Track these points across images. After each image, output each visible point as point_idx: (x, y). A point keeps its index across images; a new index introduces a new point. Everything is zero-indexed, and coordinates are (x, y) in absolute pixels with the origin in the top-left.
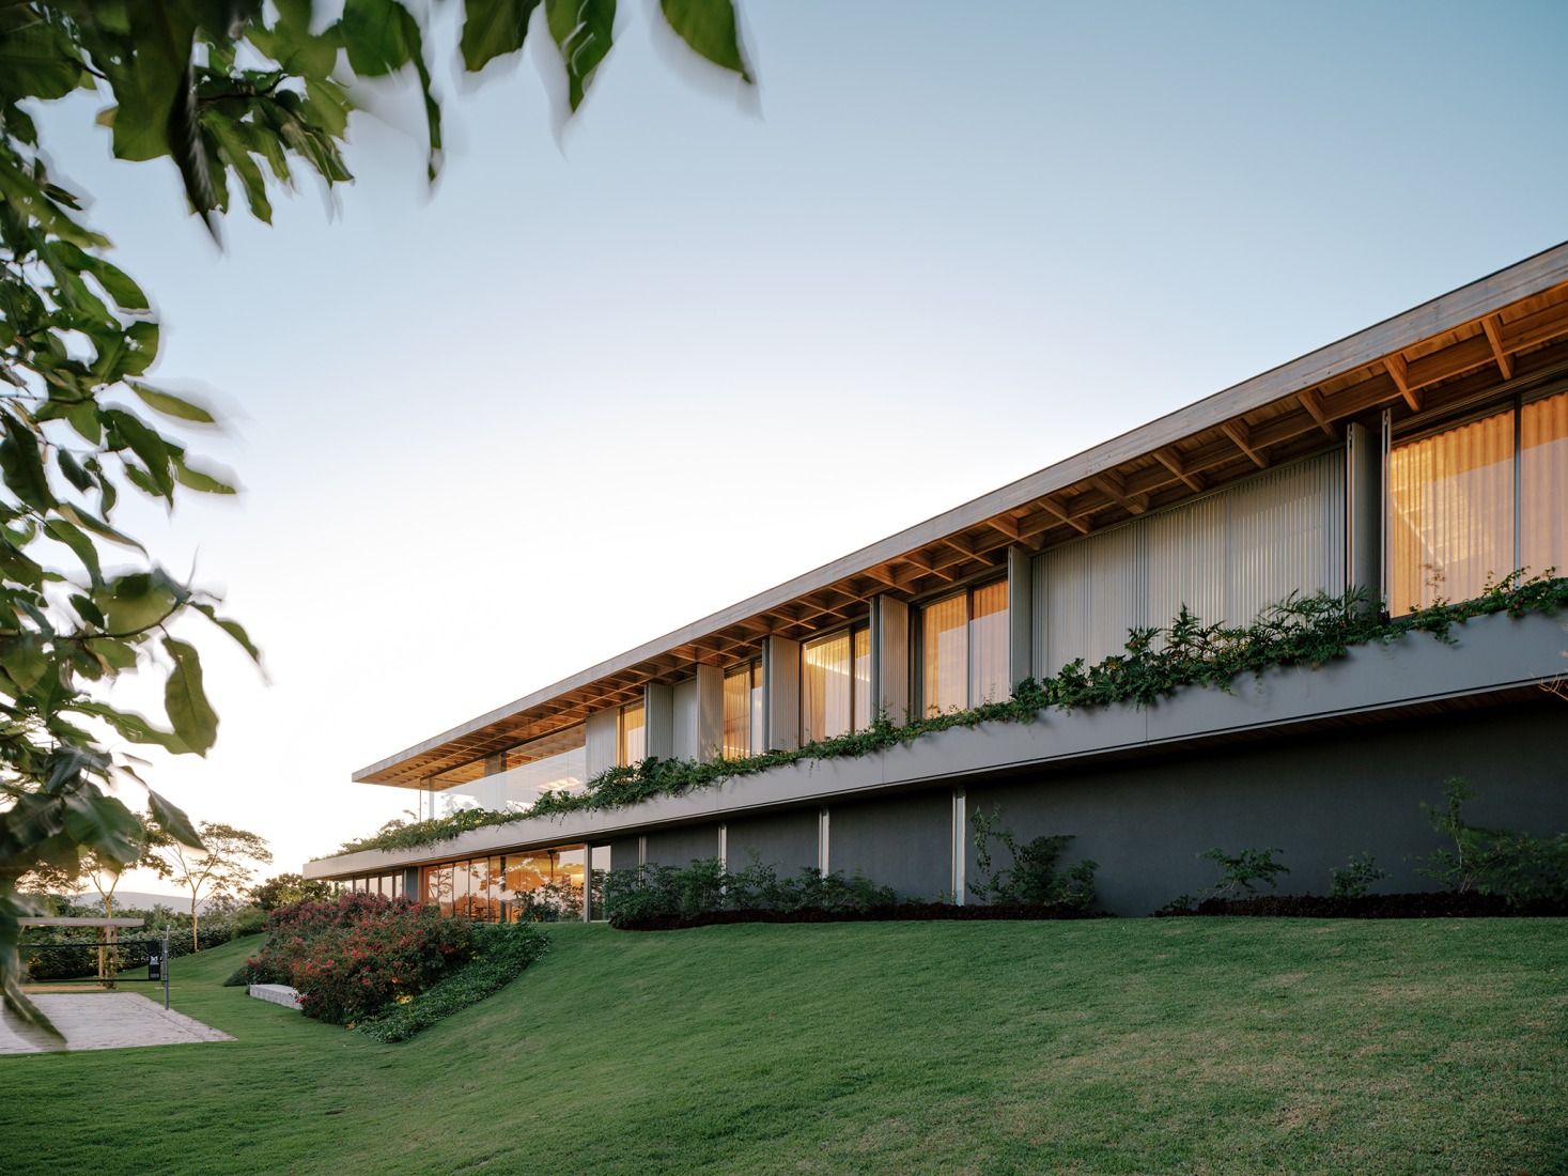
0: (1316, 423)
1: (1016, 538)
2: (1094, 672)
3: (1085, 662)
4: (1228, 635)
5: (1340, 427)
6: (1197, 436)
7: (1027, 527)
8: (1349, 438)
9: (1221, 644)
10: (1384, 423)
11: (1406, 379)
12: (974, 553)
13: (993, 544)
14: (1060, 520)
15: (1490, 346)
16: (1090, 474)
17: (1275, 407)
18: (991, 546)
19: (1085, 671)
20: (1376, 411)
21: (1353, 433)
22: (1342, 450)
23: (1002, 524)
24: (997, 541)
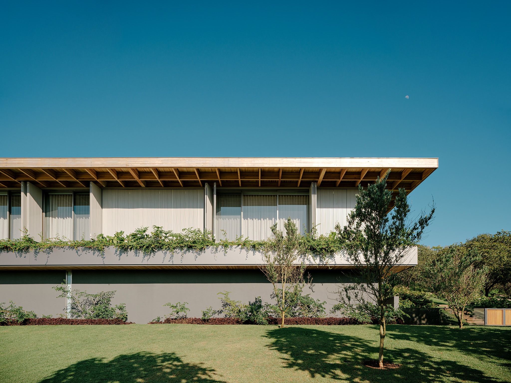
0: (198, 179)
1: (96, 179)
2: (128, 237)
3: (125, 233)
4: (172, 235)
5: (203, 182)
6: (164, 168)
7: (101, 177)
8: (206, 187)
9: (171, 238)
10: (214, 186)
11: (220, 176)
12: (77, 179)
13: (85, 178)
14: (115, 179)
15: (238, 176)
16: (128, 166)
17: (186, 169)
18: (83, 179)
19: (124, 236)
20: (213, 182)
21: (207, 186)
22: (203, 190)
23: (91, 172)
24: (87, 177)
